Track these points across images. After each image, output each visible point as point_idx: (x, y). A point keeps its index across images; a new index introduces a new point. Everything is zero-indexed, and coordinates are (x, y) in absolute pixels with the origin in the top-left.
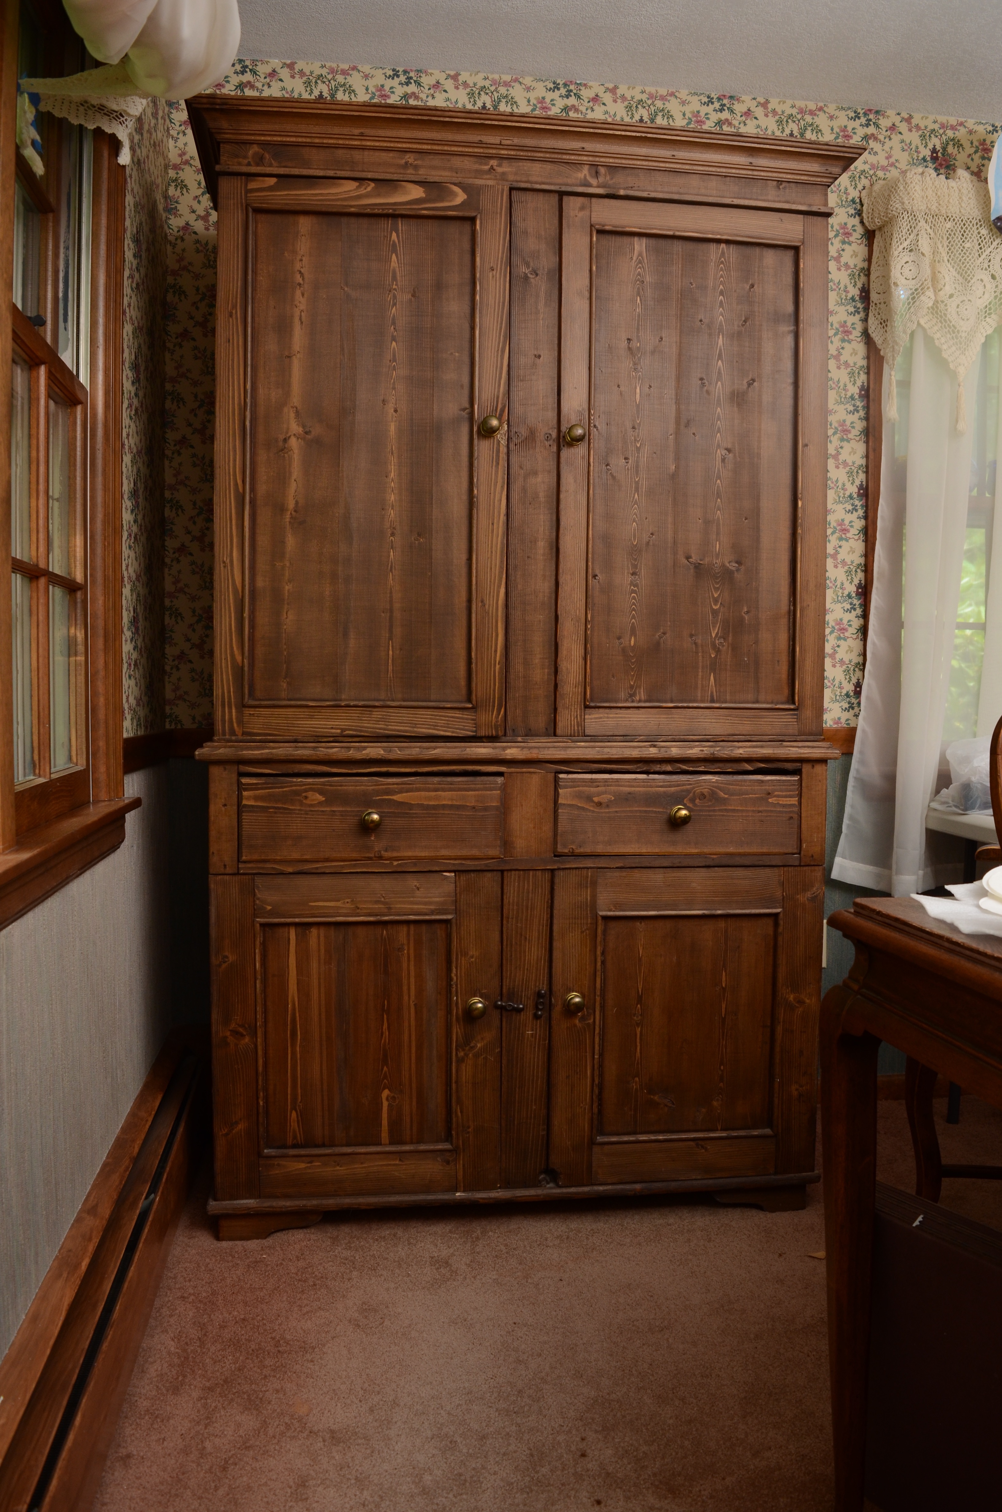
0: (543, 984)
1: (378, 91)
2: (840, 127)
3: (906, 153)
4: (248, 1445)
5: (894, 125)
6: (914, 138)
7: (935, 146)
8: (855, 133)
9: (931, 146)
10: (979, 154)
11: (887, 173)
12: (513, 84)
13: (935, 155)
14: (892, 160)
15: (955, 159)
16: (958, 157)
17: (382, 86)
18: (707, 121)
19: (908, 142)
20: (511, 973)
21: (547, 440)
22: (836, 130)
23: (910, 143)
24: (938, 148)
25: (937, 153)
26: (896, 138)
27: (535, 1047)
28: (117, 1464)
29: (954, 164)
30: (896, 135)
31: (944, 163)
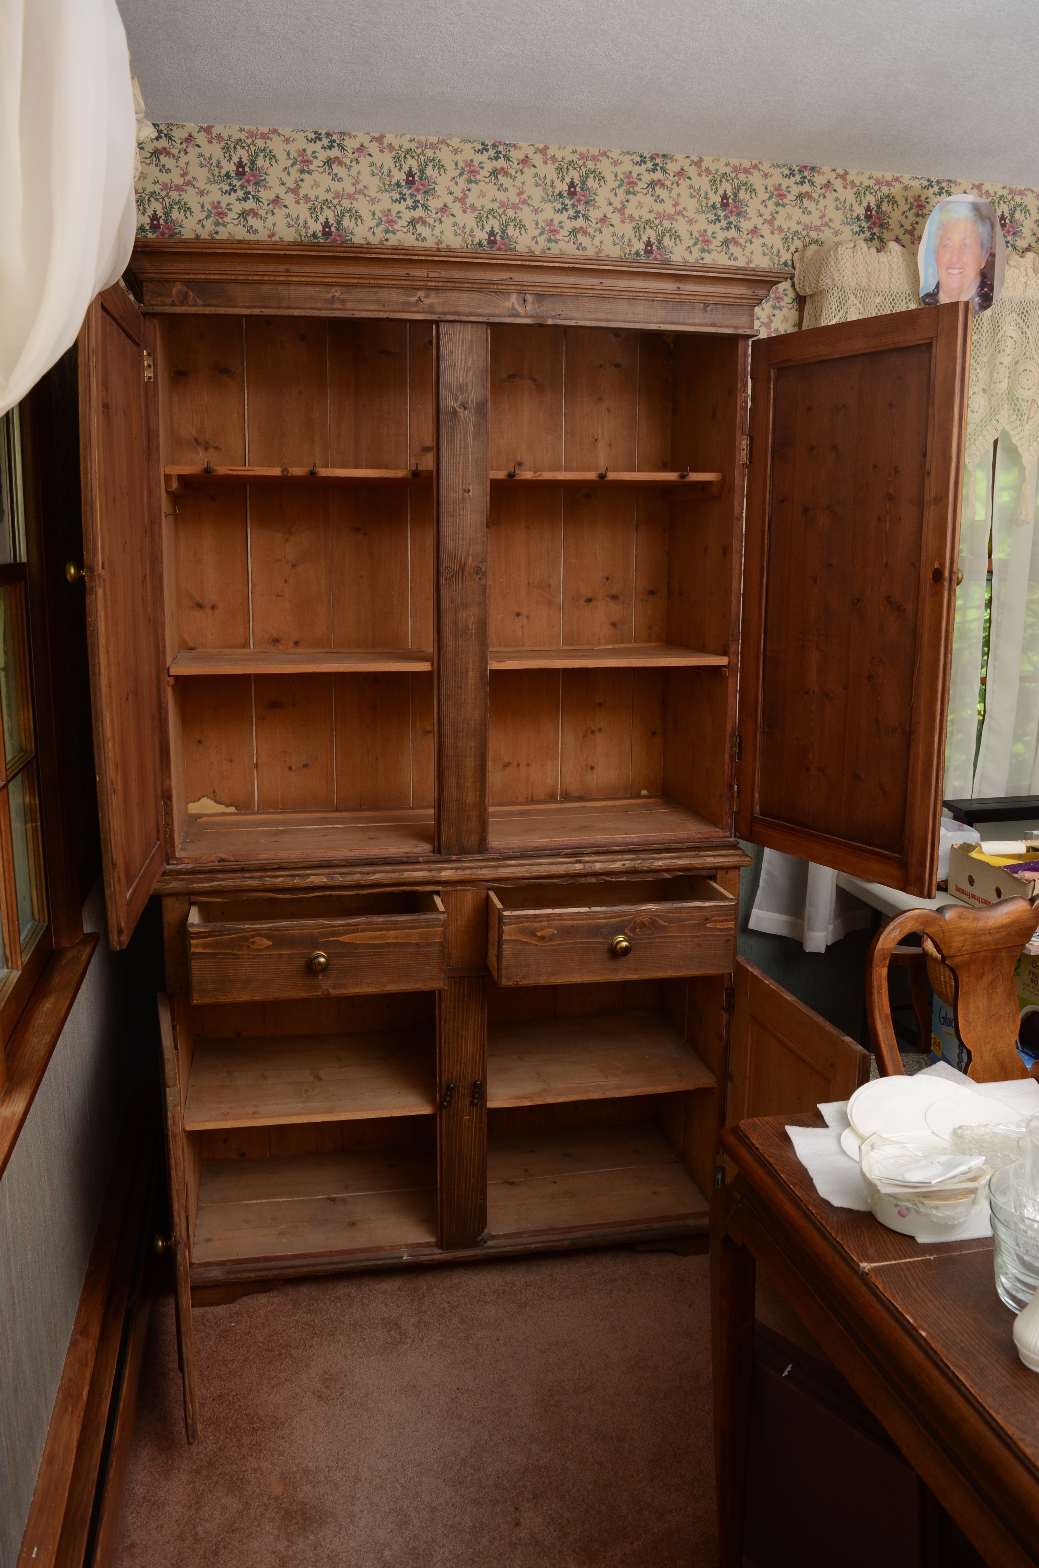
0: (479, 1075)
1: (300, 156)
2: (774, 186)
3: (840, 212)
4: (234, 1527)
5: (829, 182)
6: (848, 195)
7: (869, 203)
8: (789, 192)
9: (865, 204)
10: (913, 211)
11: (821, 233)
12: (440, 146)
13: (869, 213)
14: (826, 220)
15: (889, 217)
16: (892, 215)
17: (304, 150)
18: (640, 183)
19: (842, 200)
20: (449, 1068)
21: (477, 574)
22: (770, 188)
23: (845, 201)
24: (873, 205)
25: (871, 211)
26: (831, 196)
27: (472, 1130)
28: (125, 1554)
29: (888, 222)
30: (831, 192)
31: (877, 221)
